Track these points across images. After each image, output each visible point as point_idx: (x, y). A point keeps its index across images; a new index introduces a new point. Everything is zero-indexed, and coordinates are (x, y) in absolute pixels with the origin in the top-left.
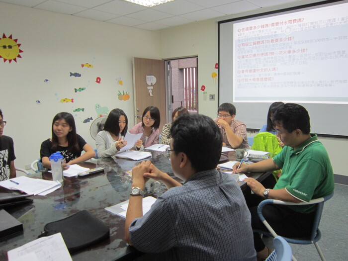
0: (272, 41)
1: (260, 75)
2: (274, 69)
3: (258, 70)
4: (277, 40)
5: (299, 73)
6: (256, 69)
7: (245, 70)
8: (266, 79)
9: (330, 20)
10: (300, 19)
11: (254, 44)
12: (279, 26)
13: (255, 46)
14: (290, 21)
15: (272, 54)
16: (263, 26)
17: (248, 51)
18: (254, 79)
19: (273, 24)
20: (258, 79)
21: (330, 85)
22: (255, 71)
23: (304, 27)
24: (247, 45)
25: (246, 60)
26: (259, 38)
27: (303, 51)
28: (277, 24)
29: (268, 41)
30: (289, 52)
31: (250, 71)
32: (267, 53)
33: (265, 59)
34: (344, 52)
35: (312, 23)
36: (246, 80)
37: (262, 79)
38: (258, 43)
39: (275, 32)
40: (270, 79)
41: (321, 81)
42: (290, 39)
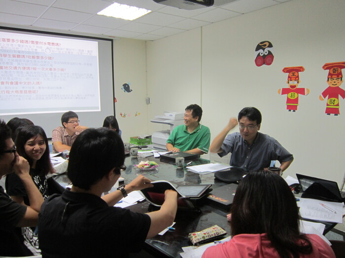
0: (33, 57)
1: (23, 88)
2: (38, 82)
3: (21, 83)
4: (38, 57)
5: (61, 88)
6: (19, 81)
7: (5, 81)
8: (30, 92)
9: (80, 50)
10: (57, 44)
11: (14, 56)
12: (39, 45)
13: (14, 58)
14: (49, 43)
15: (35, 69)
16: (22, 41)
17: (7, 63)
18: (17, 92)
19: (33, 42)
20: (21, 92)
21: (85, 98)
22: (17, 83)
23: (61, 51)
24: (5, 56)
25: (6, 72)
26: (19, 52)
27: (62, 70)
28: (37, 43)
29: (29, 57)
30: (51, 69)
31: (12, 83)
32: (29, 68)
33: (28, 73)
34: (91, 75)
35: (67, 49)
36: (8, 92)
37: (26, 92)
38: (18, 56)
39: (36, 50)
40: (34, 92)
41: (78, 95)
42: (50, 58)
